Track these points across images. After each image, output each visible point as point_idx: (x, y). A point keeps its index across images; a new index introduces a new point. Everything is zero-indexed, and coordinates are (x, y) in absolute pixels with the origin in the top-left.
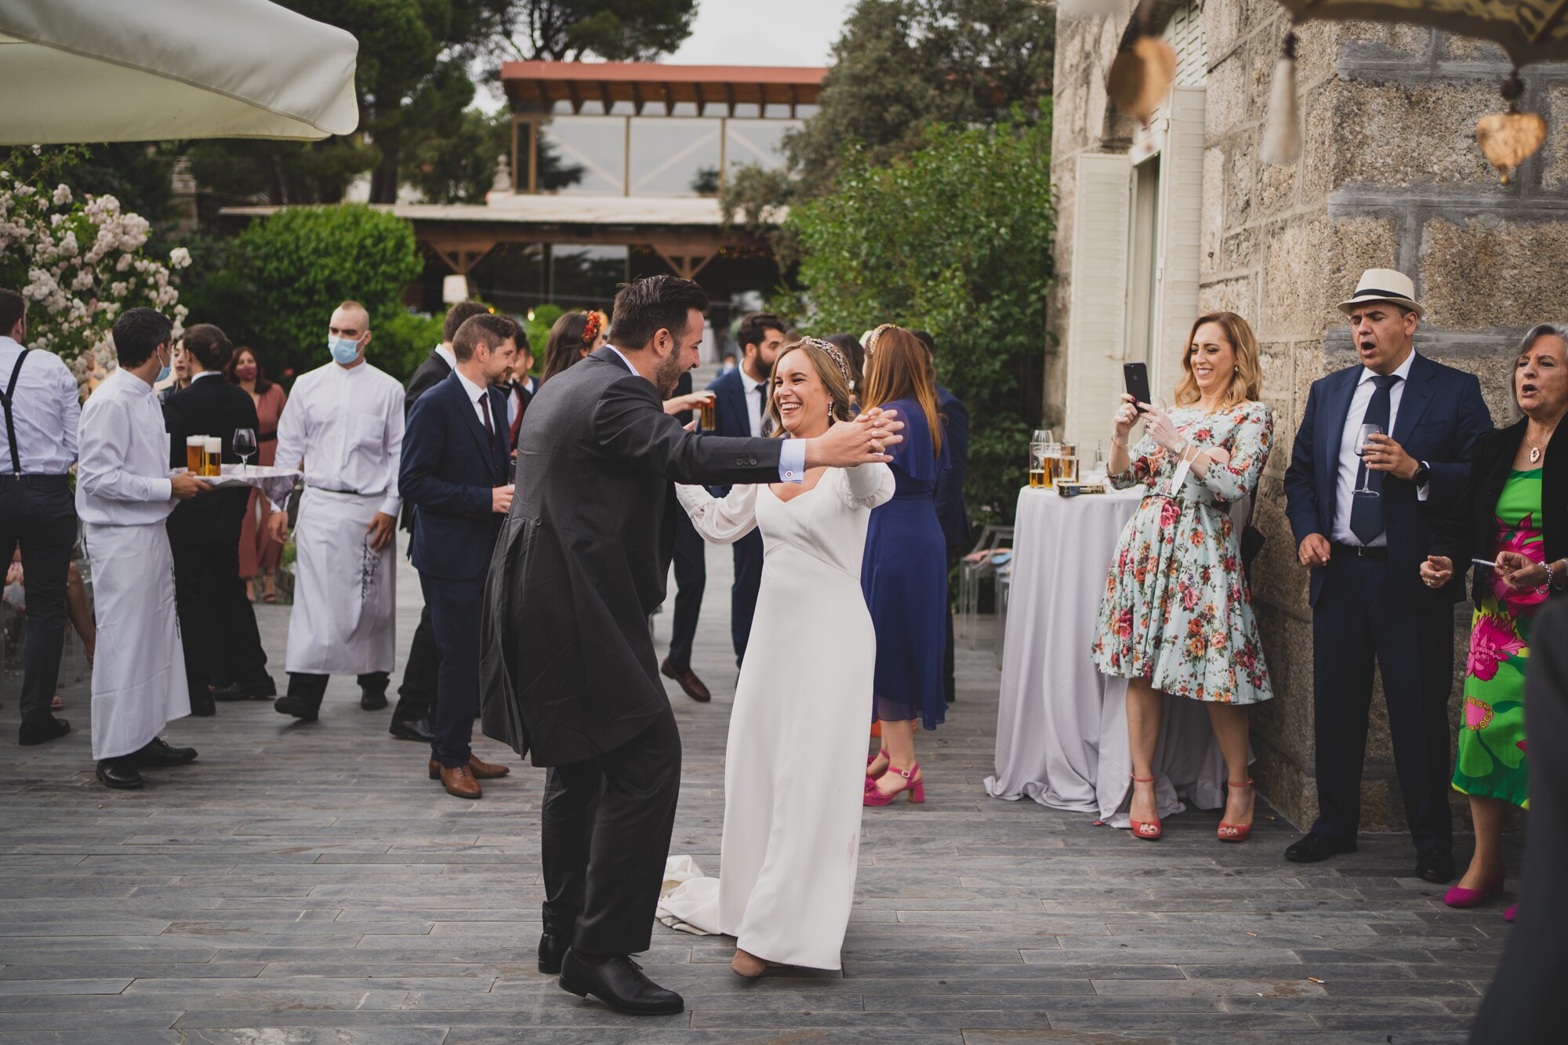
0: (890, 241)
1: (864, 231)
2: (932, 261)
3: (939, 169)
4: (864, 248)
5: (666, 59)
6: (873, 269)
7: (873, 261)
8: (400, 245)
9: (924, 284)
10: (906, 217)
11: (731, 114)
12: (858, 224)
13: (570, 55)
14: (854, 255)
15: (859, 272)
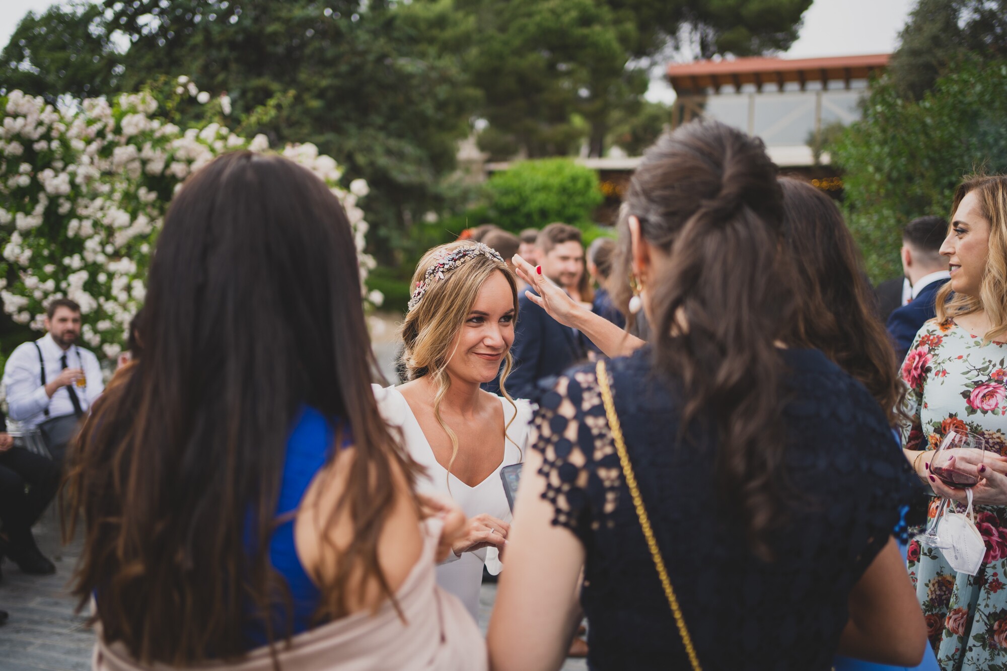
0: (913, 157)
1: (886, 149)
2: (951, 172)
3: (961, 92)
4: (887, 164)
5: (782, 55)
6: (895, 182)
7: (895, 174)
8: (588, 184)
9: (942, 193)
10: (927, 135)
11: (825, 88)
12: (883, 143)
13: (717, 58)
14: (878, 169)
15: (881, 184)
